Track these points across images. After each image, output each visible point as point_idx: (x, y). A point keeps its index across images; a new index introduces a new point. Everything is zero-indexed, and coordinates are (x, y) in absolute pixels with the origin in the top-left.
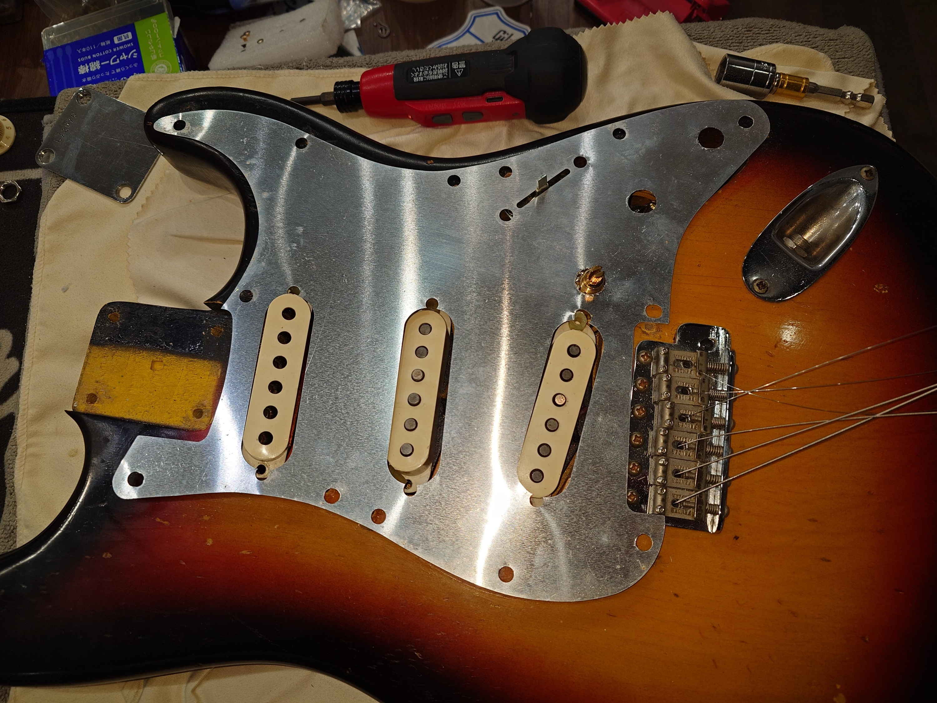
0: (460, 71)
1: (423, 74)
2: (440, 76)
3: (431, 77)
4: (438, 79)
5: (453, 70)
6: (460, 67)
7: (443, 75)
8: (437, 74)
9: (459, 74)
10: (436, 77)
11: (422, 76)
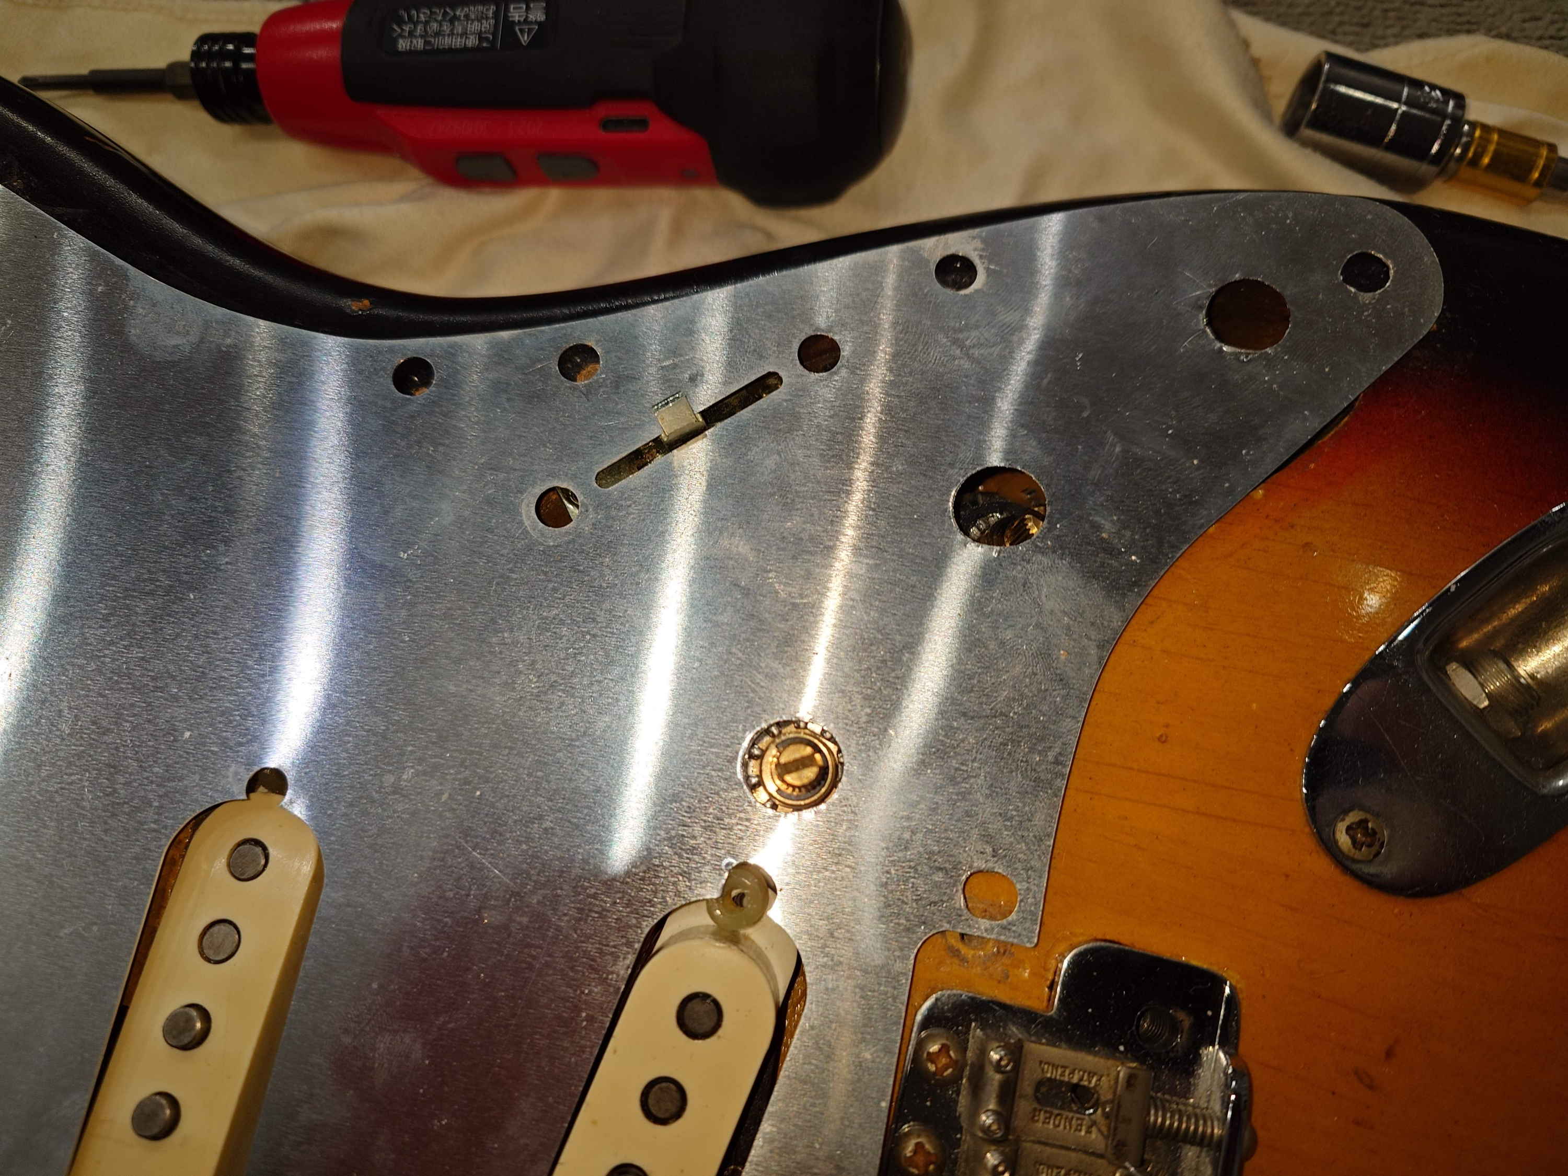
0: (530, 30)
1: (425, 30)
2: (472, 41)
3: (446, 42)
4: (465, 50)
5: (509, 26)
6: (532, 17)
7: (481, 39)
8: (464, 34)
9: (525, 39)
10: (458, 42)
11: (421, 36)
